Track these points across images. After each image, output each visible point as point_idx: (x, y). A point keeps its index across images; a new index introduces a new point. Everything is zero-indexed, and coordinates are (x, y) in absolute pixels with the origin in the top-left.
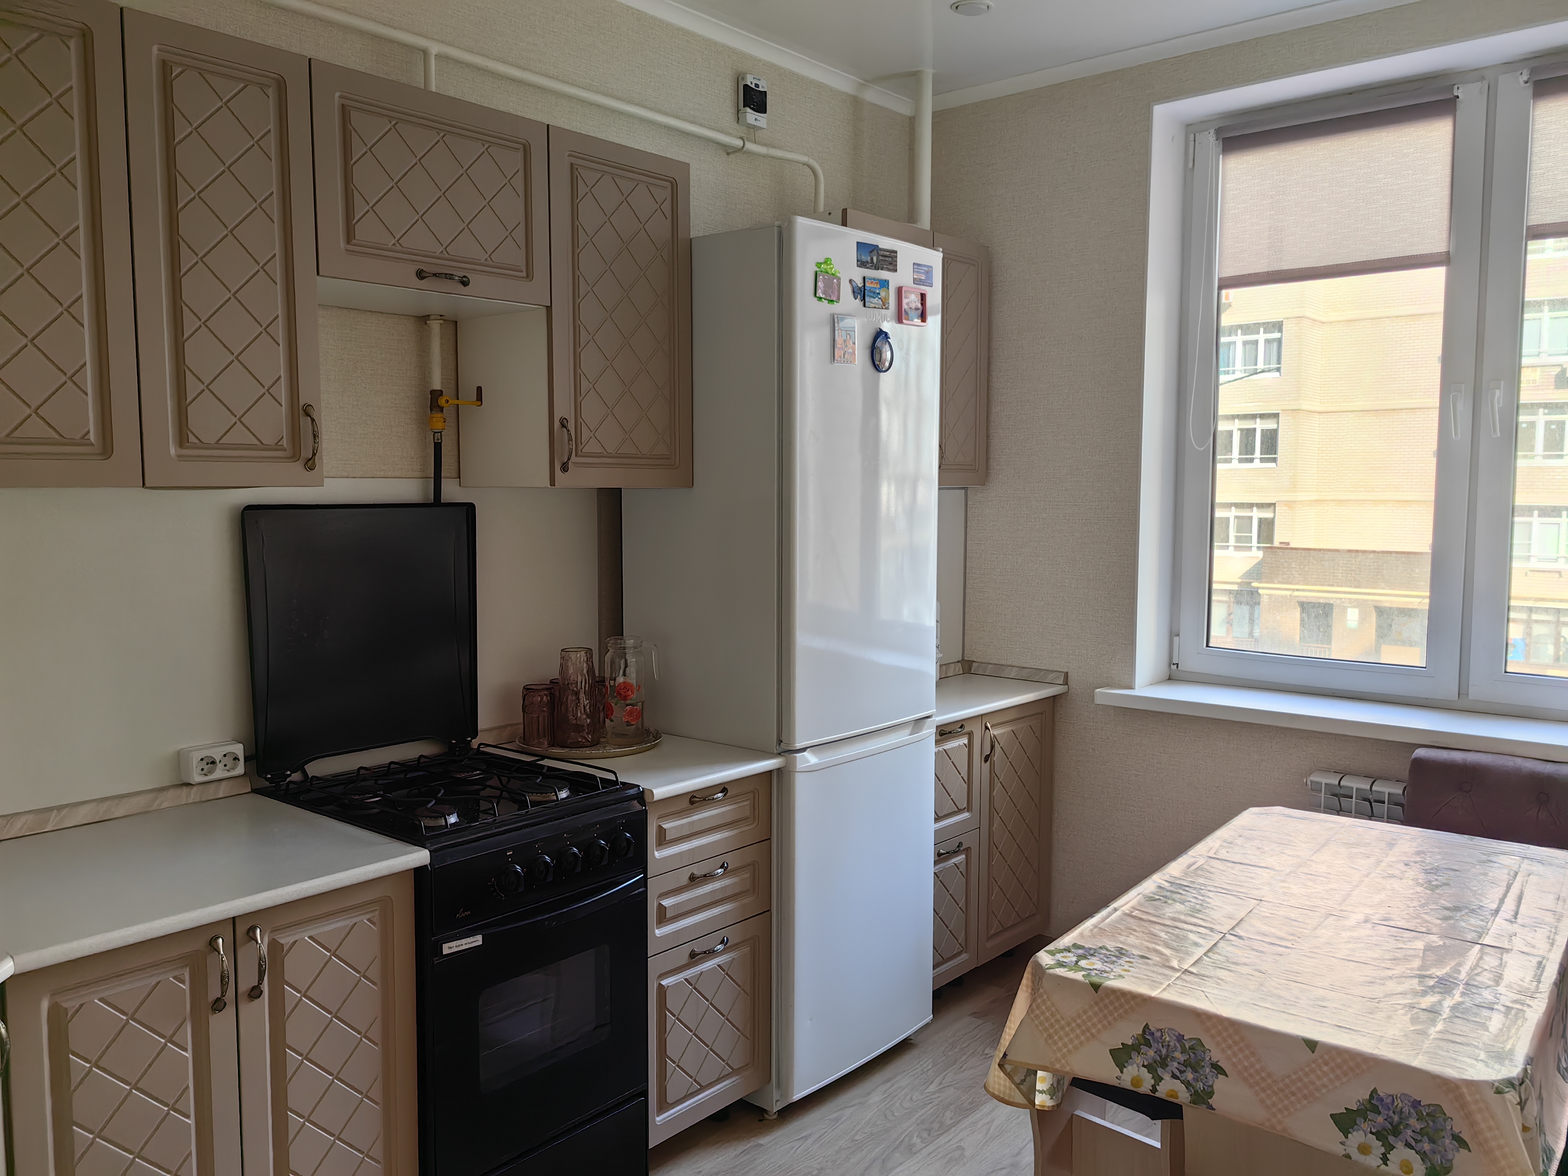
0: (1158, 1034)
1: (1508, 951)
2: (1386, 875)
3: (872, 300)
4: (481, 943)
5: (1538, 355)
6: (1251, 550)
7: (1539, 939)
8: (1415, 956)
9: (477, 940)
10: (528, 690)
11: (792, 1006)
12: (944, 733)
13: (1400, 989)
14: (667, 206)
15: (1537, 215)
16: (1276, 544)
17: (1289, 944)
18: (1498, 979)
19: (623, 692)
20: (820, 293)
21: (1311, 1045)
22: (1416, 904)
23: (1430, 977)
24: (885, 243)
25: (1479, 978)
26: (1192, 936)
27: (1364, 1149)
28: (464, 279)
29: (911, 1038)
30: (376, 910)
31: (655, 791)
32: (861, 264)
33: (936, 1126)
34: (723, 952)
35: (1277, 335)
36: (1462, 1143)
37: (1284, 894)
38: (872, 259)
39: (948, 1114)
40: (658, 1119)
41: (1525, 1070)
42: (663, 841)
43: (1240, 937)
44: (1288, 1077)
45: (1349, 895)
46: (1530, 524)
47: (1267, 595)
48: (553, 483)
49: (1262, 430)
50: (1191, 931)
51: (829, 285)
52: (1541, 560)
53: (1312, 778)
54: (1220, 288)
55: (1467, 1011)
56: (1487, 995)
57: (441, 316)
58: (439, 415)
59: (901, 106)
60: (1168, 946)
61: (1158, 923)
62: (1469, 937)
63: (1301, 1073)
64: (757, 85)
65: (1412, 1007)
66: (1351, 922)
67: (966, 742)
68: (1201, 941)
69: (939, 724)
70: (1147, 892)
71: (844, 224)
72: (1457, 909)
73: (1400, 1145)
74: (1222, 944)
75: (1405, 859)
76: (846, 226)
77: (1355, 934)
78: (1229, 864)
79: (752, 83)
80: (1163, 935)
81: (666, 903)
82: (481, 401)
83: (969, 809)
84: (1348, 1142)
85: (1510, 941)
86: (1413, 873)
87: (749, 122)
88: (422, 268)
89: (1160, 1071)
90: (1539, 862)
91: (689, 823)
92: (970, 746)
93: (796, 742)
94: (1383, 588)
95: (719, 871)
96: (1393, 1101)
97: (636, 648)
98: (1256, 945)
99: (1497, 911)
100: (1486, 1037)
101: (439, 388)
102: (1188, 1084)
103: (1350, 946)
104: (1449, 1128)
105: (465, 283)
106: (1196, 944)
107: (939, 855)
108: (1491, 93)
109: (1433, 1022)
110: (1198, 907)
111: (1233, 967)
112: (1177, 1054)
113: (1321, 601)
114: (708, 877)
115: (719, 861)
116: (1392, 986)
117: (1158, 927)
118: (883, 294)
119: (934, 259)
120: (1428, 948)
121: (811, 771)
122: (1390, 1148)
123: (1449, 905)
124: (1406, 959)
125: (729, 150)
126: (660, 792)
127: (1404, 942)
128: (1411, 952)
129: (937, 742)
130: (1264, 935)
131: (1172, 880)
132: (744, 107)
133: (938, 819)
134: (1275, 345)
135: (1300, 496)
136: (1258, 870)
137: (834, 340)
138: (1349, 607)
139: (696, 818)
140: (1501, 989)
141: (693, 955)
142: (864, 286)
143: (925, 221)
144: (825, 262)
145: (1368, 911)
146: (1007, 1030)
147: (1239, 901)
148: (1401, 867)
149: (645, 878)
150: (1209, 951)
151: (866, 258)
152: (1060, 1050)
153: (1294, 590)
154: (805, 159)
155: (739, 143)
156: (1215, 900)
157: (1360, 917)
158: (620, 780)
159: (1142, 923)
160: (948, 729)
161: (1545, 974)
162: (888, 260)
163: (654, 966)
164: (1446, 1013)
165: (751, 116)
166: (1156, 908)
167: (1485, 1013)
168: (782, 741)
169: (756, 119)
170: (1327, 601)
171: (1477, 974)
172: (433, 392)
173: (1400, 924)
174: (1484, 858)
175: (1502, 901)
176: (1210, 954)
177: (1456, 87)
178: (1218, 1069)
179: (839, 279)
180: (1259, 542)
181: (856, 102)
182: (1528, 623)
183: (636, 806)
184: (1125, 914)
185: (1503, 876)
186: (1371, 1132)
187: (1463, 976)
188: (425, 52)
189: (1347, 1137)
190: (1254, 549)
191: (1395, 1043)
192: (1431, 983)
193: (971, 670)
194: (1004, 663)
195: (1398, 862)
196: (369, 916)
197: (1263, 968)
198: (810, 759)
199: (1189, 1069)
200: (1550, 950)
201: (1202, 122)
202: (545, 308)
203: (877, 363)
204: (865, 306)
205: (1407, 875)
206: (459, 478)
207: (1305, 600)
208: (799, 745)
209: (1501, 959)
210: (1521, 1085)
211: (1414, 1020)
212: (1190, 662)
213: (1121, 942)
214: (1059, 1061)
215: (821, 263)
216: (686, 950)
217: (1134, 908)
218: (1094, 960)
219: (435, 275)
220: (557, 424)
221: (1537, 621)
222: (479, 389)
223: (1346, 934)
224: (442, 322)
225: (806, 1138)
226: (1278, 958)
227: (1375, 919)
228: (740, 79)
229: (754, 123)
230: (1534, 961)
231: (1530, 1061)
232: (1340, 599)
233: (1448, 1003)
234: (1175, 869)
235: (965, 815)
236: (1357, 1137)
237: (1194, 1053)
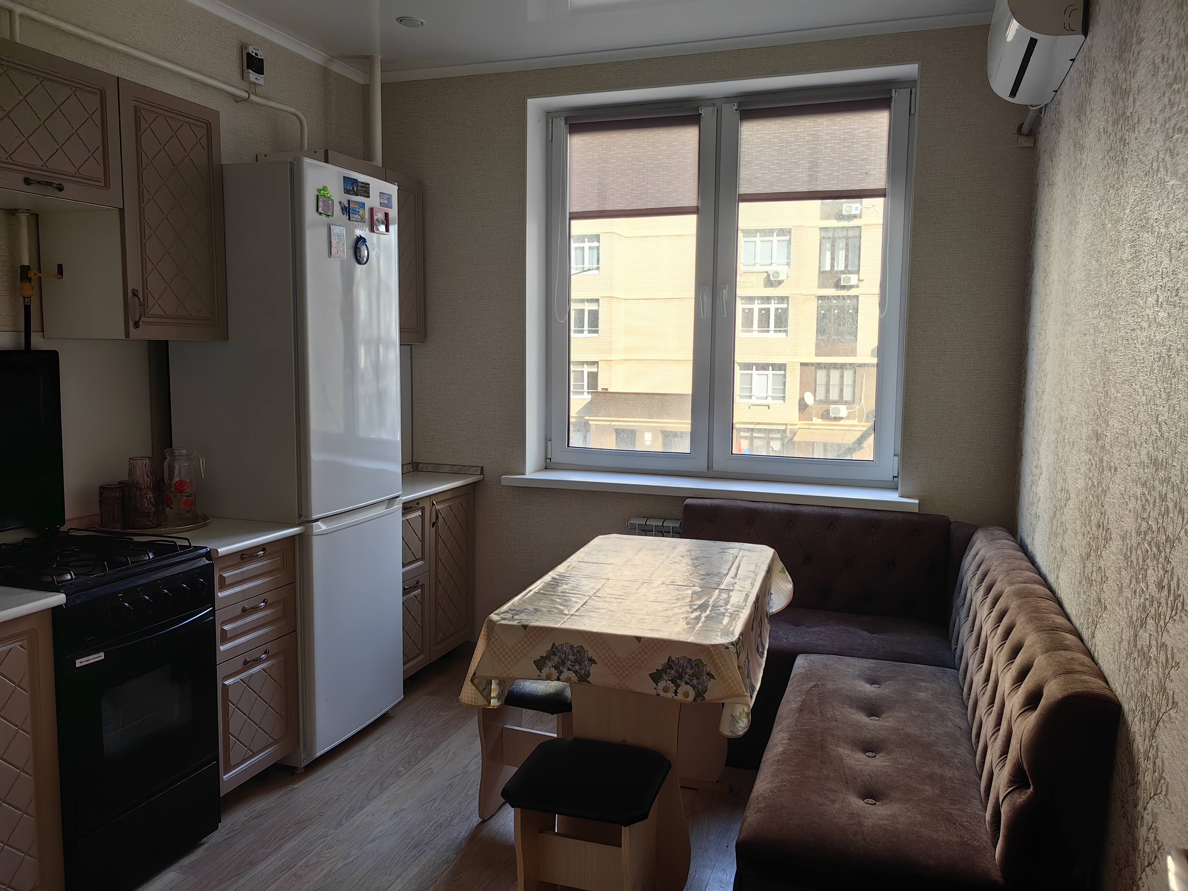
0: (560, 648)
1: (732, 591)
2: (672, 562)
3: (354, 216)
4: (103, 658)
5: (754, 265)
6: (583, 394)
7: (747, 584)
8: (687, 597)
9: (101, 656)
10: (103, 489)
11: (314, 693)
12: (407, 508)
13: (680, 611)
14: (204, 141)
15: (744, 189)
16: (600, 390)
17: (625, 598)
18: (727, 602)
19: (180, 487)
20: (320, 210)
21: (638, 639)
22: (687, 574)
23: (695, 605)
24: (362, 178)
25: (719, 603)
26: (574, 599)
27: (666, 690)
28: (60, 186)
29: (389, 713)
30: (25, 639)
31: (219, 550)
32: (347, 191)
33: (413, 759)
34: (266, 660)
35: (596, 244)
36: (710, 676)
37: (620, 575)
38: (353, 188)
39: (419, 752)
40: (225, 777)
41: (739, 638)
42: (223, 586)
43: (599, 597)
44: (628, 658)
45: (654, 573)
46: (752, 375)
47: (595, 425)
48: (127, 335)
49: (589, 311)
50: (573, 597)
51: (326, 205)
52: (758, 398)
53: (630, 522)
54: (570, 219)
55: (713, 617)
56: (722, 610)
57: (27, 210)
58: (28, 285)
59: (358, 77)
60: (561, 604)
61: (555, 595)
62: (714, 586)
63: (634, 655)
64: (256, 54)
65: (686, 618)
66: (656, 584)
67: (420, 514)
68: (578, 601)
69: (404, 502)
70: (546, 581)
71: (326, 161)
72: (708, 575)
73: (683, 684)
74: (589, 601)
75: (681, 554)
76: (328, 163)
77: (657, 590)
78: (590, 564)
79: (253, 52)
80: (558, 600)
81: (226, 628)
82: (62, 275)
83: (422, 558)
84: (658, 687)
85: (733, 586)
86: (687, 560)
87: (251, 80)
88: (28, 177)
89: (561, 668)
90: (748, 550)
91: (241, 572)
92: (423, 516)
93: (313, 513)
94: (665, 419)
95: (262, 604)
96: (679, 661)
97: (188, 455)
98: (607, 600)
99: (727, 574)
100: (721, 627)
101: (27, 264)
102: (576, 672)
103: (656, 595)
104: (705, 670)
105: (60, 189)
106: (576, 602)
107: (404, 589)
108: (719, 113)
109: (698, 623)
110: (575, 585)
111: (597, 610)
112: (571, 657)
113: (629, 428)
114: (255, 609)
115: (262, 597)
116: (676, 610)
117: (555, 597)
118: (361, 212)
119: (392, 189)
120: (694, 593)
121: (323, 534)
122: (678, 686)
123: (704, 573)
124: (683, 598)
125: (237, 99)
126: (222, 550)
127: (682, 591)
128: (686, 595)
129: (403, 514)
130: (611, 594)
131: (560, 574)
132: (247, 68)
133: (404, 565)
134: (595, 251)
135: (614, 357)
136: (606, 566)
137: (331, 242)
138: (646, 432)
139: (245, 569)
140: (728, 607)
141: (246, 663)
142: (349, 206)
143: (378, 160)
144: (324, 190)
145: (663, 579)
146: (472, 663)
147: (597, 581)
148: (680, 558)
149: (214, 611)
150: (583, 604)
151: (350, 188)
152: (506, 666)
153: (611, 421)
154: (293, 110)
155: (246, 95)
156: (584, 582)
157: (660, 582)
158: (192, 545)
159: (546, 596)
160: (409, 506)
161: (749, 599)
162: (364, 190)
163: (221, 670)
164: (703, 619)
165: (253, 76)
166: (553, 588)
167: (721, 617)
168: (302, 515)
169: (256, 78)
170: (632, 428)
171: (718, 602)
172: (22, 267)
173: (680, 584)
174: (721, 551)
175: (729, 569)
176: (584, 606)
177: (700, 108)
178: (592, 661)
179: (333, 201)
180: (588, 389)
181: (325, 71)
182: (751, 439)
183: (205, 561)
184: (536, 593)
185: (731, 558)
186: (669, 680)
187: (711, 602)
188: (11, 12)
189: (657, 685)
190: (586, 394)
191: (679, 633)
192: (696, 607)
193: (418, 469)
194: (440, 462)
195: (678, 556)
196: (21, 643)
197: (612, 609)
198: (321, 527)
199: (577, 664)
200: (752, 589)
201: (557, 112)
202: (118, 209)
203: (359, 258)
204: (349, 220)
205: (683, 561)
206: (43, 331)
207: (618, 428)
208: (314, 517)
209: (729, 594)
210: (737, 645)
211: (687, 624)
212: (558, 457)
213: (536, 606)
214: (505, 672)
215: (321, 190)
216: (241, 660)
217: (540, 589)
218: (522, 615)
219: (39, 182)
220: (130, 293)
221: (756, 437)
222: (60, 267)
223: (653, 591)
224: (29, 214)
225: (327, 779)
226: (619, 604)
227: (668, 582)
228: (244, 48)
229: (254, 80)
230: (744, 594)
231: (741, 634)
232: (640, 426)
233: (704, 615)
234: (561, 569)
235: (420, 563)
236: (662, 684)
237: (580, 655)
